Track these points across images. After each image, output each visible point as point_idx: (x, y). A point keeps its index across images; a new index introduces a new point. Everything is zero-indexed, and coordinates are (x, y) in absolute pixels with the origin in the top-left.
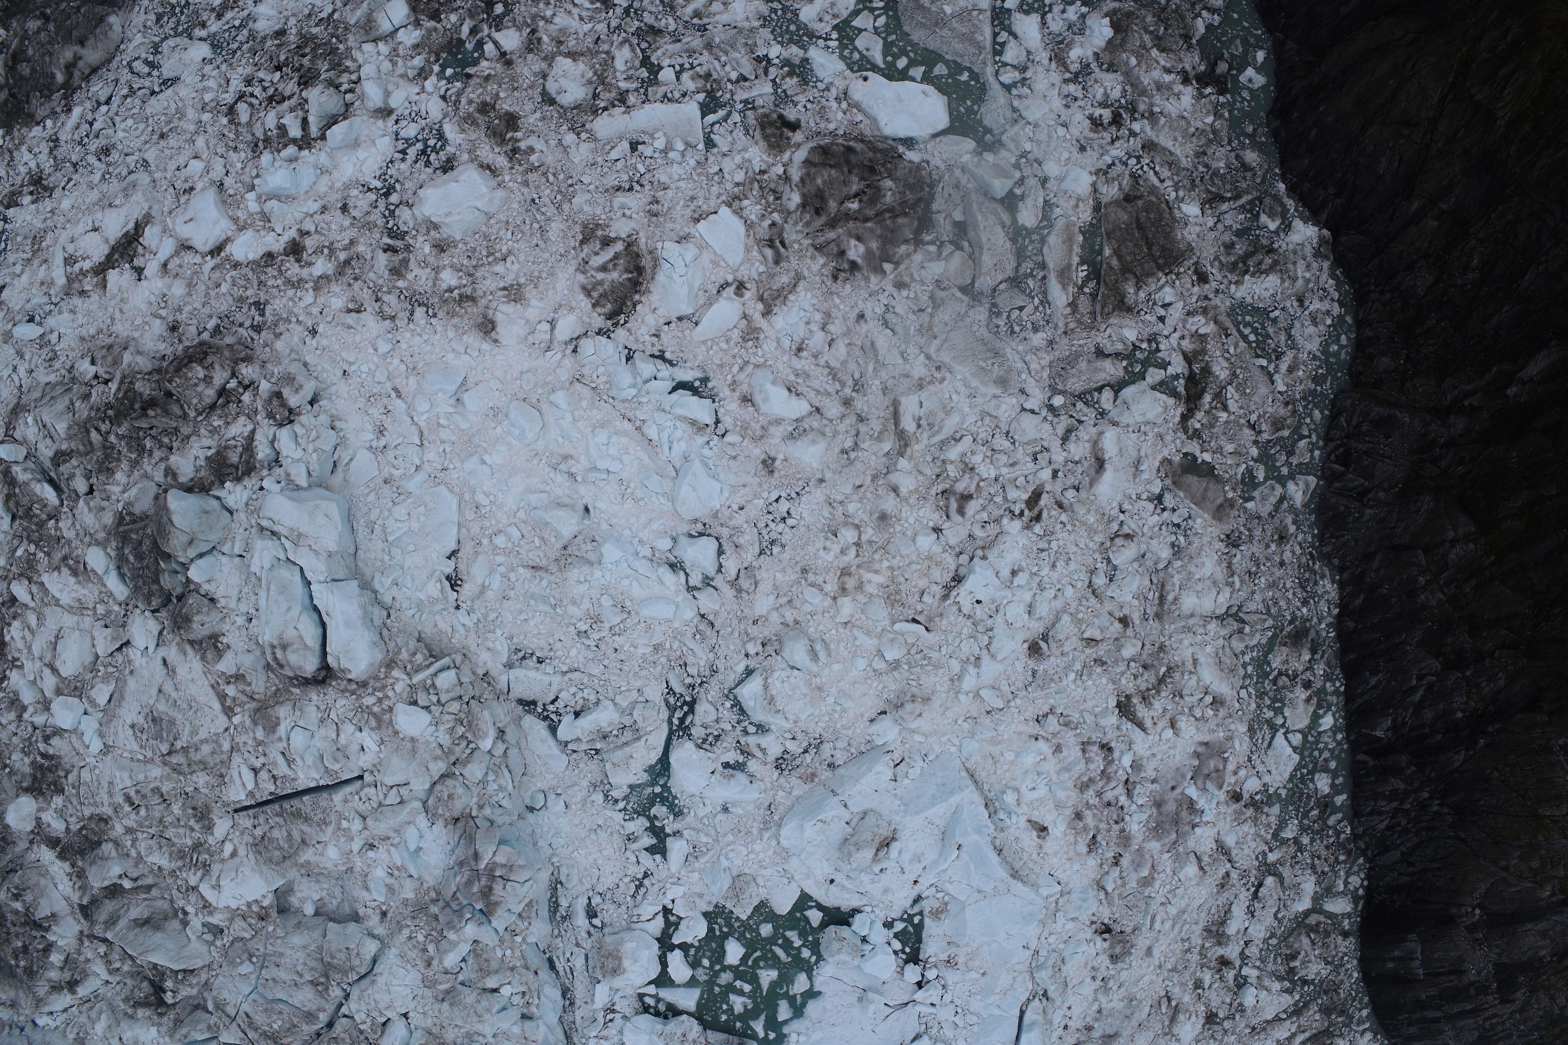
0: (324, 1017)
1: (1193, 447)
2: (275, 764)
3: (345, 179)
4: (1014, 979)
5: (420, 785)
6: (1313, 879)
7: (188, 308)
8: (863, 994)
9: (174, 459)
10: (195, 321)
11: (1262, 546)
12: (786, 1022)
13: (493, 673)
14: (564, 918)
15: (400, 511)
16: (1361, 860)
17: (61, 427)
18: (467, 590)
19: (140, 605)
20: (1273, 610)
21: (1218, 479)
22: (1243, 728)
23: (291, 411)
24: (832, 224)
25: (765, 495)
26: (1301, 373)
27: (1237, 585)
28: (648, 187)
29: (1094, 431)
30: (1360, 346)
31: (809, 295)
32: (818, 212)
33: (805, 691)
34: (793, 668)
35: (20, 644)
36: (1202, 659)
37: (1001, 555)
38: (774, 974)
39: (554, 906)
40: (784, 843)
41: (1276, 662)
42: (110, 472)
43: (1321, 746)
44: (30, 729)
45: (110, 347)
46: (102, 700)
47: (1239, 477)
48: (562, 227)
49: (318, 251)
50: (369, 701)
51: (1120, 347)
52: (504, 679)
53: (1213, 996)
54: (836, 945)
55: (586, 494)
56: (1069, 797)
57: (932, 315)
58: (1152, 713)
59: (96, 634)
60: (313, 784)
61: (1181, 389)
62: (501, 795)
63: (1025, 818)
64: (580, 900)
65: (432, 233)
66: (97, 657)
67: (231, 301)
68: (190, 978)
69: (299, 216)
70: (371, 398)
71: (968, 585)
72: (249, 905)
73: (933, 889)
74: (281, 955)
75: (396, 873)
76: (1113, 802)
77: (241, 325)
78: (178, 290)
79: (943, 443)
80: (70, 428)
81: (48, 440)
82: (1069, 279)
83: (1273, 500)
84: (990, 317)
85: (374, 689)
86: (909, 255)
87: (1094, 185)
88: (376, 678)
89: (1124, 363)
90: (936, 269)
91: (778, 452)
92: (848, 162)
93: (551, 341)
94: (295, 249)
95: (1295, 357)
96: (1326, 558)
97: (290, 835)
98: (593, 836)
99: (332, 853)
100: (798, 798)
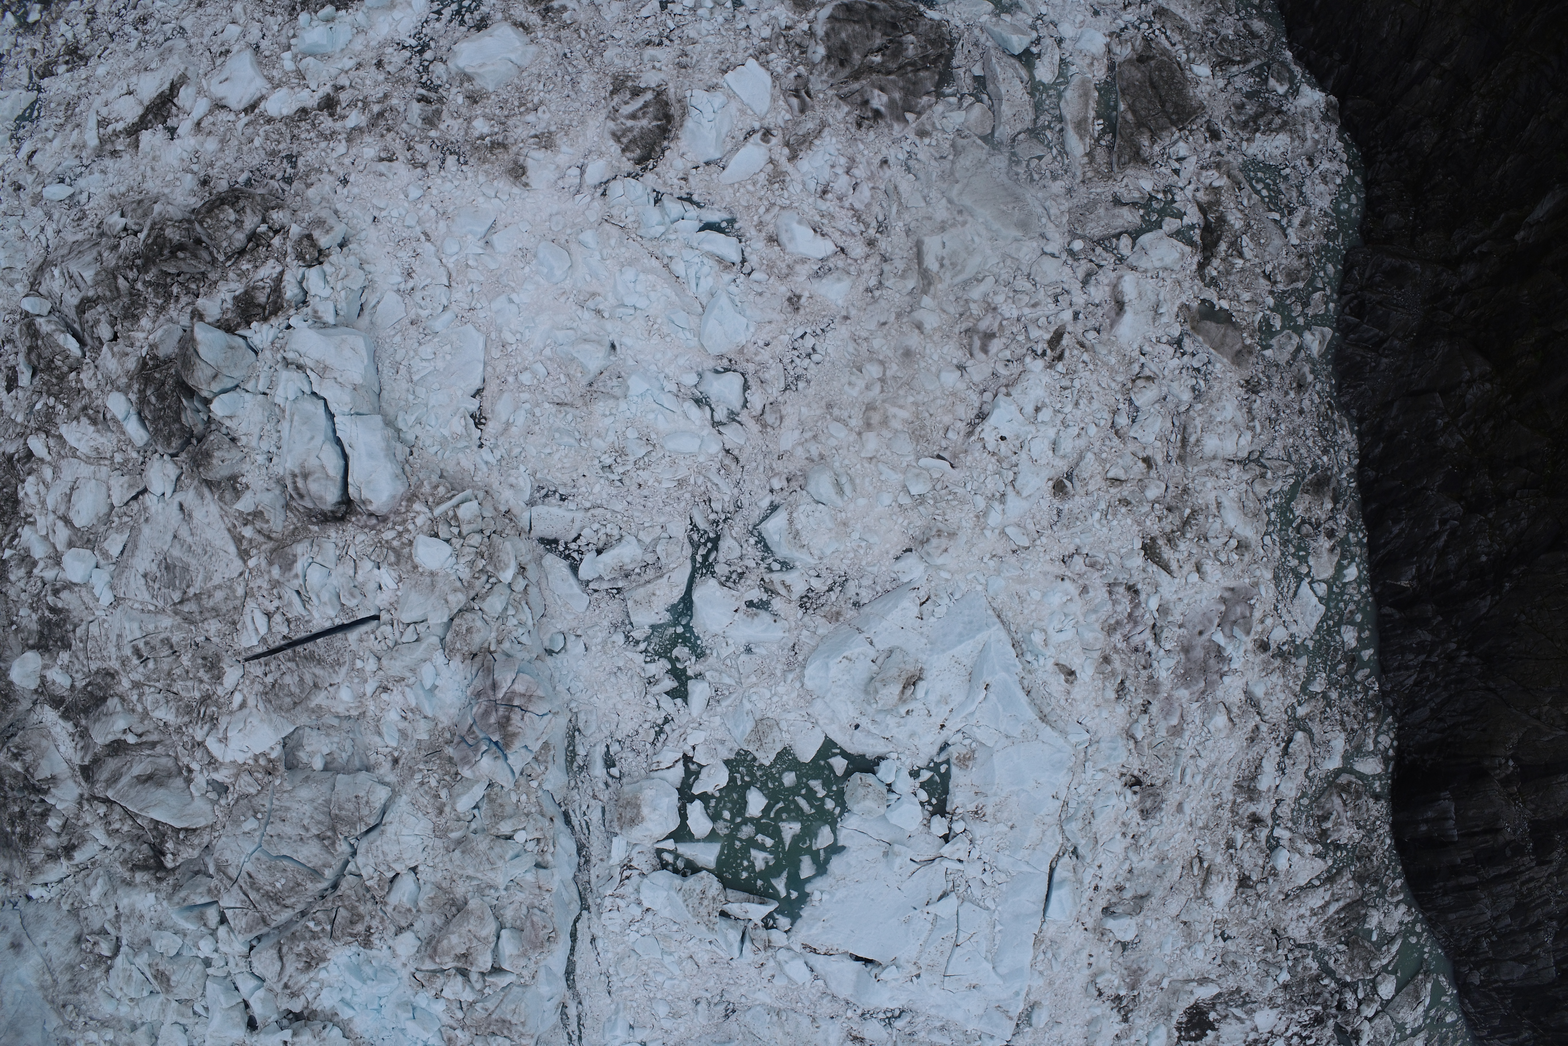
0: (329, 873)
1: (1211, 294)
2: (290, 604)
3: (380, 38)
4: (1044, 832)
5: (438, 618)
6: (1343, 735)
7: (219, 164)
8: (888, 850)
9: (200, 302)
10: (226, 176)
11: (1281, 393)
12: (808, 880)
13: (515, 511)
14: (581, 768)
15: (426, 351)
16: (1390, 719)
17: (89, 275)
18: (491, 427)
19: (160, 449)
20: (1294, 458)
21: (1235, 326)
22: (1269, 575)
23: (320, 252)
24: (856, 76)
25: (791, 331)
26: (1313, 227)
27: (1258, 429)
28: (677, 42)
29: (1113, 275)
30: (1370, 205)
31: (834, 140)
32: (842, 64)
33: (830, 525)
34: (818, 502)
35: (34, 499)
36: (1226, 502)
37: (1024, 392)
38: (796, 827)
39: (571, 755)
40: (809, 684)
41: (1299, 509)
42: (136, 318)
43: (1346, 597)
44: (39, 584)
45: (140, 202)
46: (115, 551)
47: (1256, 324)
48: (593, 78)
49: (353, 104)
50: (389, 535)
51: (1136, 195)
52: (526, 515)
53: (1245, 857)
54: (861, 791)
55: (613, 330)
56: (1096, 639)
57: (953, 162)
58: (1177, 555)
59: (112, 482)
60: (328, 625)
61: (1197, 238)
62: (520, 631)
63: (1052, 661)
64: (598, 748)
65: (466, 85)
66: (112, 507)
67: (263, 156)
68: (192, 838)
69: (334, 72)
70: (400, 242)
71: (992, 421)
72: (256, 758)
73: (960, 735)
74: (288, 809)
75: (410, 715)
76: (1141, 647)
77: (272, 177)
78: (211, 145)
79: (966, 284)
80: (97, 274)
81: (74, 290)
82: (1086, 130)
83: (1291, 349)
84: (1010, 165)
85: (394, 524)
86: (930, 106)
87: (1108, 45)
88: (397, 513)
89: (1141, 212)
90: (957, 118)
91: (803, 289)
92: (871, 18)
93: (580, 185)
94: (329, 104)
95: (1307, 213)
96: (1344, 408)
97: (301, 680)
98: (613, 679)
99: (345, 694)
100: (823, 638)
